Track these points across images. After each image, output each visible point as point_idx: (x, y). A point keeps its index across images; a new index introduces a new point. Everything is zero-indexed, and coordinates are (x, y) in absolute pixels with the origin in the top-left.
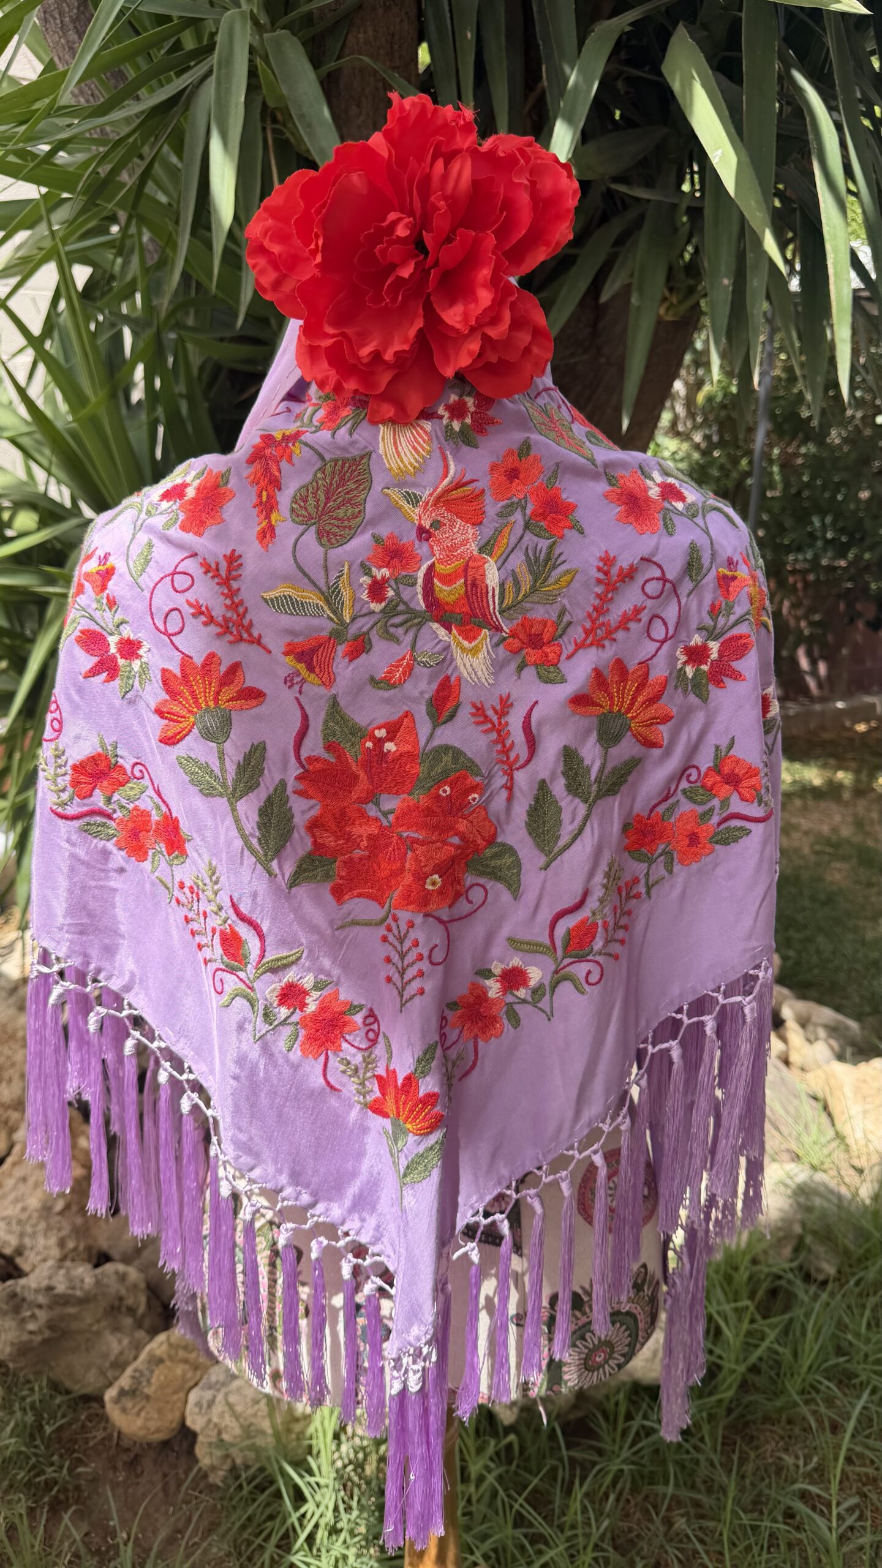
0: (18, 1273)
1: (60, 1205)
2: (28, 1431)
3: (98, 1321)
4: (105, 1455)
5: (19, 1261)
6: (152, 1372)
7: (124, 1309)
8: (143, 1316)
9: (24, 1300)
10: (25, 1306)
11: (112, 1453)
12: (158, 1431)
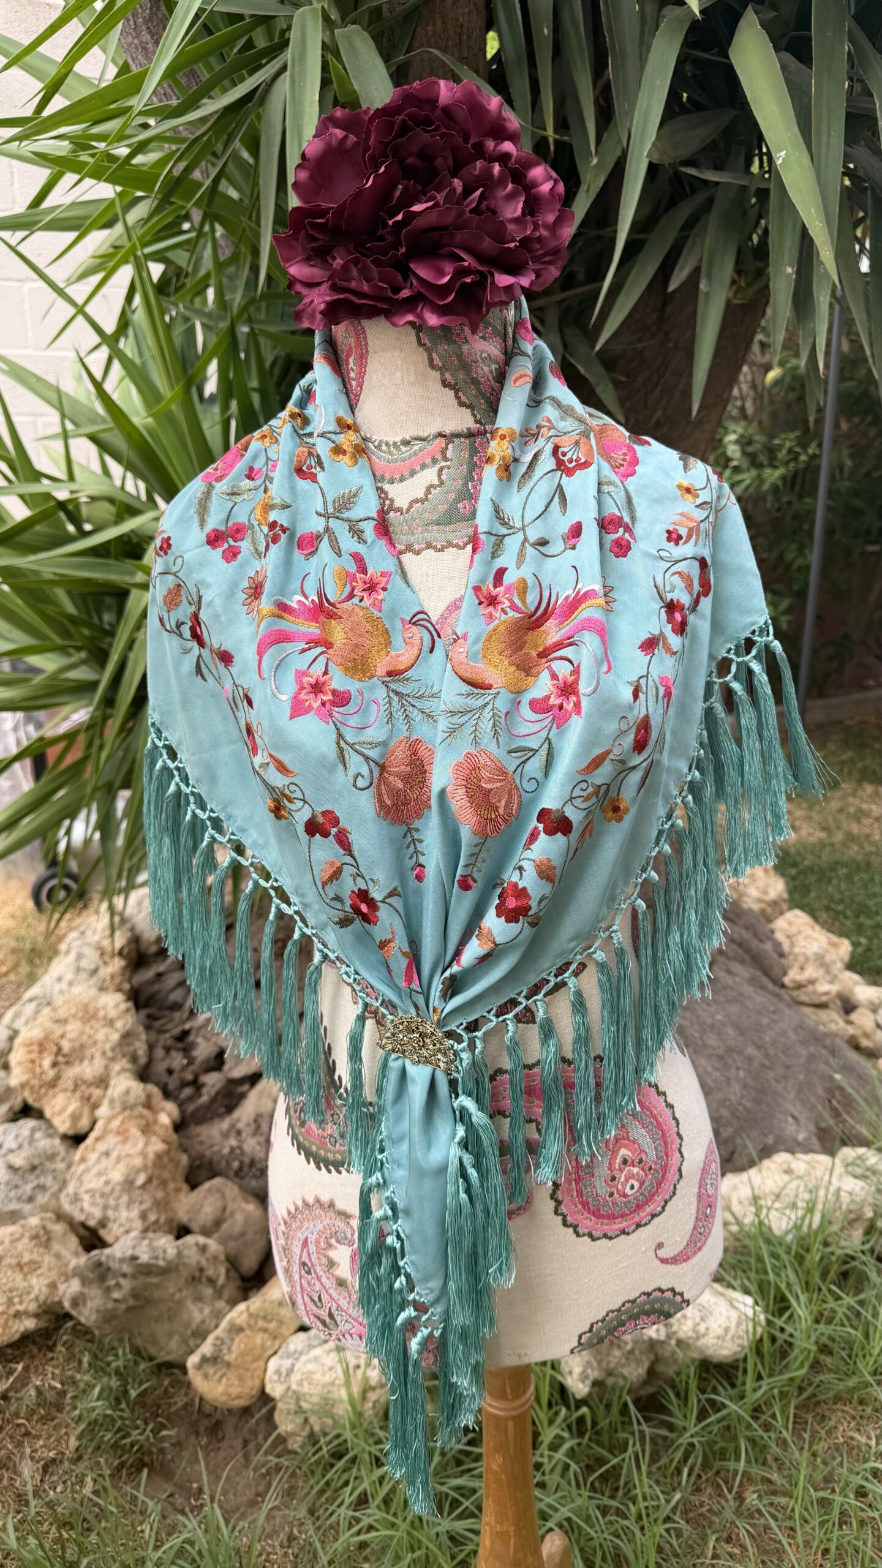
0: (102, 1244)
1: (141, 1179)
2: (113, 1394)
3: (180, 1290)
4: (187, 1420)
5: (102, 1233)
6: (232, 1340)
7: (204, 1280)
8: (223, 1287)
9: (109, 1269)
10: (110, 1275)
11: (195, 1417)
12: (239, 1397)
